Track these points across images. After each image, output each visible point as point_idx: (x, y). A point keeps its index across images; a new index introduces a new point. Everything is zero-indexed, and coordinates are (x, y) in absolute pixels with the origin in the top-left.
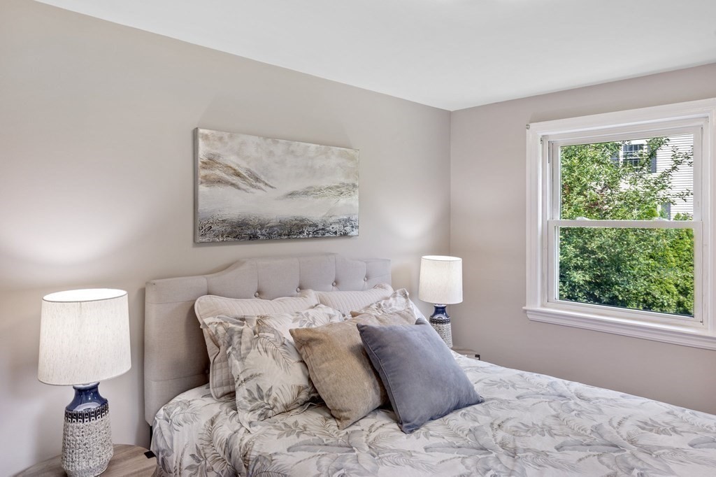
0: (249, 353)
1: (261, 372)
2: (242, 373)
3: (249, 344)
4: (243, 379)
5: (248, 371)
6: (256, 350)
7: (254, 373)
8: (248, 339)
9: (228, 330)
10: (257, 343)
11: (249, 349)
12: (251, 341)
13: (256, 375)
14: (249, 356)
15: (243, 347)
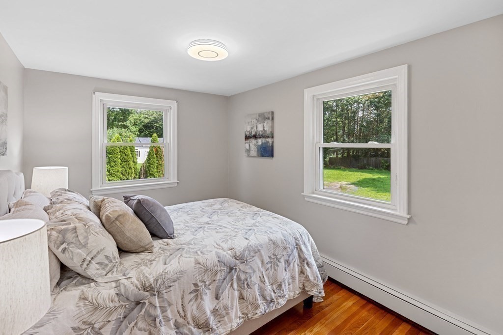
0: (88, 239)
1: (104, 247)
2: (87, 255)
3: (85, 234)
4: (90, 259)
5: (93, 251)
6: (92, 235)
7: (99, 249)
8: (83, 231)
9: (60, 232)
10: (90, 231)
11: (86, 237)
12: (86, 232)
13: (101, 250)
14: (89, 241)
15: (80, 238)
